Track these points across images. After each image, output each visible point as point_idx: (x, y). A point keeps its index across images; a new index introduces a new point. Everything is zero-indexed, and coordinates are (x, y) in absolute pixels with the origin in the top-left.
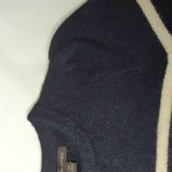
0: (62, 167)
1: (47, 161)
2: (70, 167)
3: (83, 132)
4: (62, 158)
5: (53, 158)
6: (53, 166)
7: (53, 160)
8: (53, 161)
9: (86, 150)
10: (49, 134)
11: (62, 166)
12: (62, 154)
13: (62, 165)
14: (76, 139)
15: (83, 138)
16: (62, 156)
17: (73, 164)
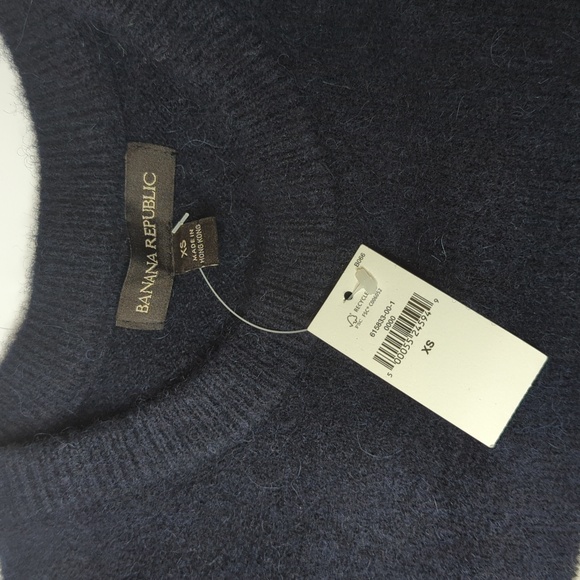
0: (151, 251)
1: (69, 214)
2: (189, 244)
3: (275, 67)
4: (149, 204)
5: (98, 203)
6: (99, 241)
7: (99, 209)
8: (99, 215)
9: (291, 164)
10: (79, 72)
11: (149, 244)
12: (149, 186)
13: (151, 238)
14: (237, 105)
15: (274, 98)
16: (149, 193)
17: (198, 227)
